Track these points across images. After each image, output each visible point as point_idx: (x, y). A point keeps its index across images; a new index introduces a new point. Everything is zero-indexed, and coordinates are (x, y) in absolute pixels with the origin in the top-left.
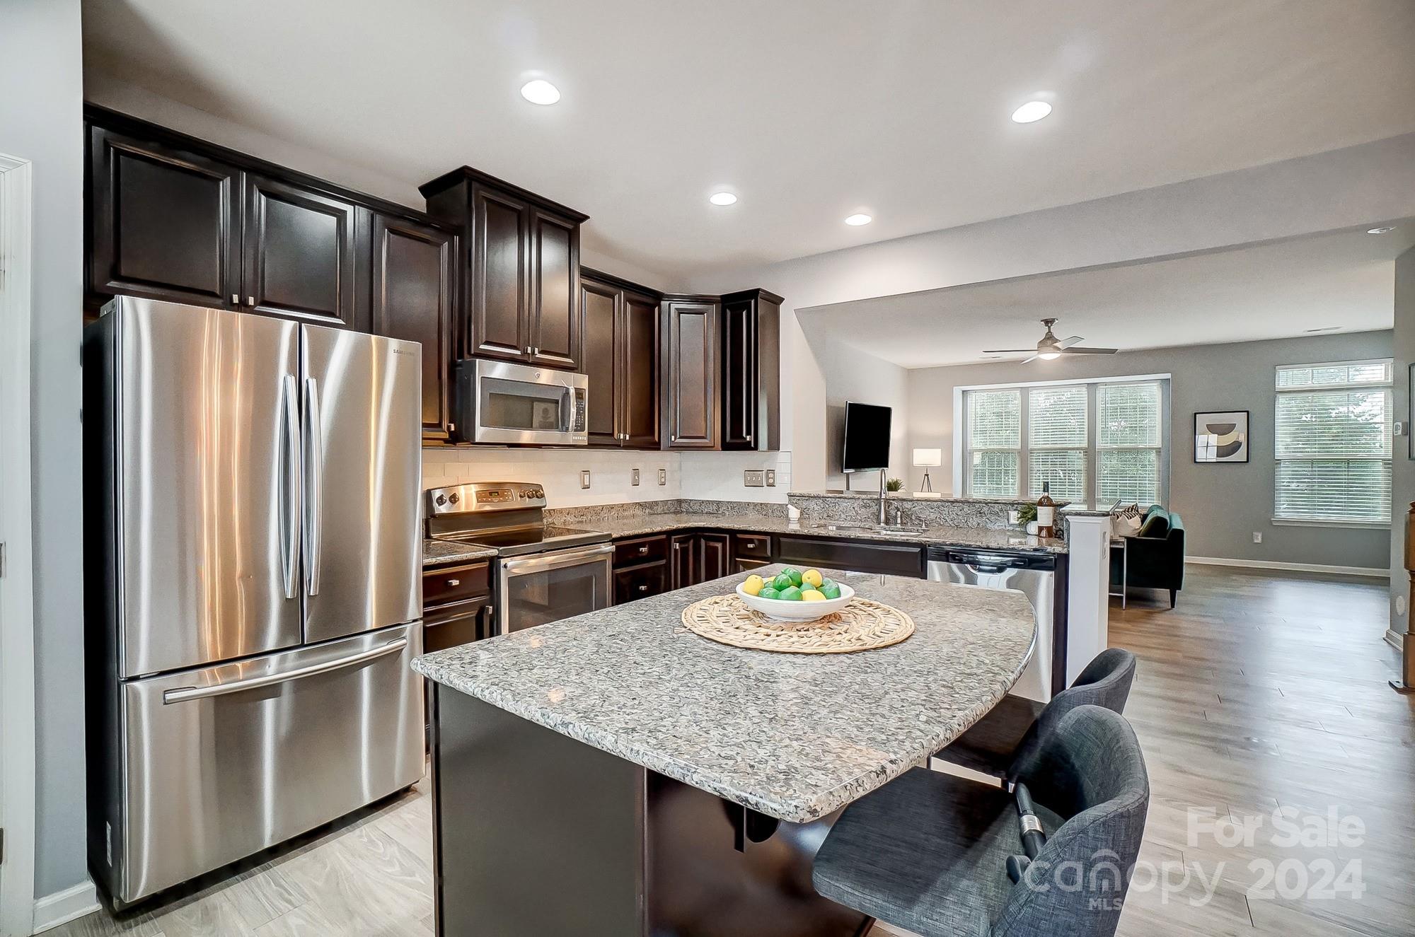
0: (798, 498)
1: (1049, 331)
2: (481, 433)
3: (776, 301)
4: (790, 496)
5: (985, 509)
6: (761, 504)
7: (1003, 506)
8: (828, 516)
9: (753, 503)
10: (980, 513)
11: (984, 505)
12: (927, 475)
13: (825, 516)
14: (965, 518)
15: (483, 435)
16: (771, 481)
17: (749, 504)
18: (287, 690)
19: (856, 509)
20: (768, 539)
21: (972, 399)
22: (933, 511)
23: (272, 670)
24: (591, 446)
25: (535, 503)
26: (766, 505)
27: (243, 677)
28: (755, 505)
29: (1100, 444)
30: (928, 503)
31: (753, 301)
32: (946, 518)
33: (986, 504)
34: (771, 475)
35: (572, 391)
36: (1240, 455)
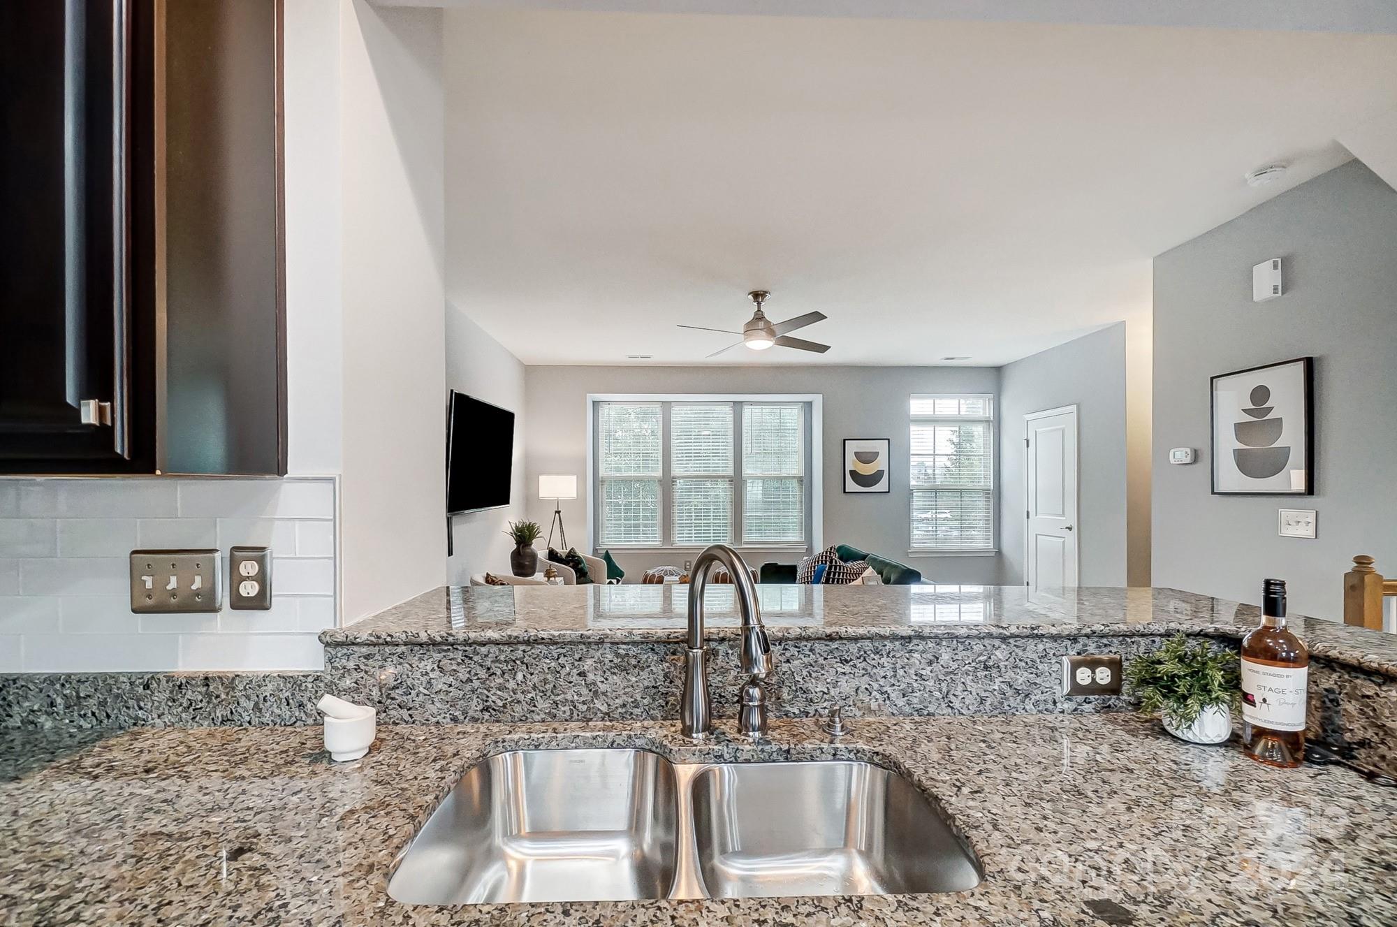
0: (364, 650)
1: (759, 309)
4: (332, 644)
5: (1000, 654)
6: (207, 680)
7: (1049, 644)
8: (486, 709)
9: (169, 678)
10: (986, 668)
11: (997, 642)
12: (558, 512)
13: (475, 706)
14: (944, 685)
16: (249, 589)
19: (591, 677)
21: (605, 411)
22: (847, 669)
26: (230, 682)
28: (180, 686)
30: (835, 645)
32: (889, 690)
33: (1004, 639)
34: (249, 568)
36: (882, 486)
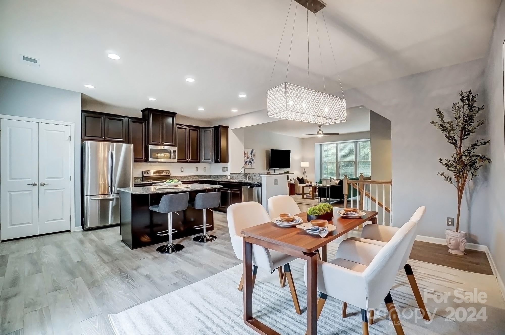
1: (320, 129)
2: (150, 160)
3: (227, 128)
12: (305, 170)
13: (236, 178)
15: (151, 160)
17: (223, 175)
18: (114, 200)
20: (218, 182)
23: (111, 196)
24: (178, 162)
25: (167, 174)
27: (107, 197)
29: (359, 160)
31: (219, 128)
34: (227, 169)
35: (172, 151)
